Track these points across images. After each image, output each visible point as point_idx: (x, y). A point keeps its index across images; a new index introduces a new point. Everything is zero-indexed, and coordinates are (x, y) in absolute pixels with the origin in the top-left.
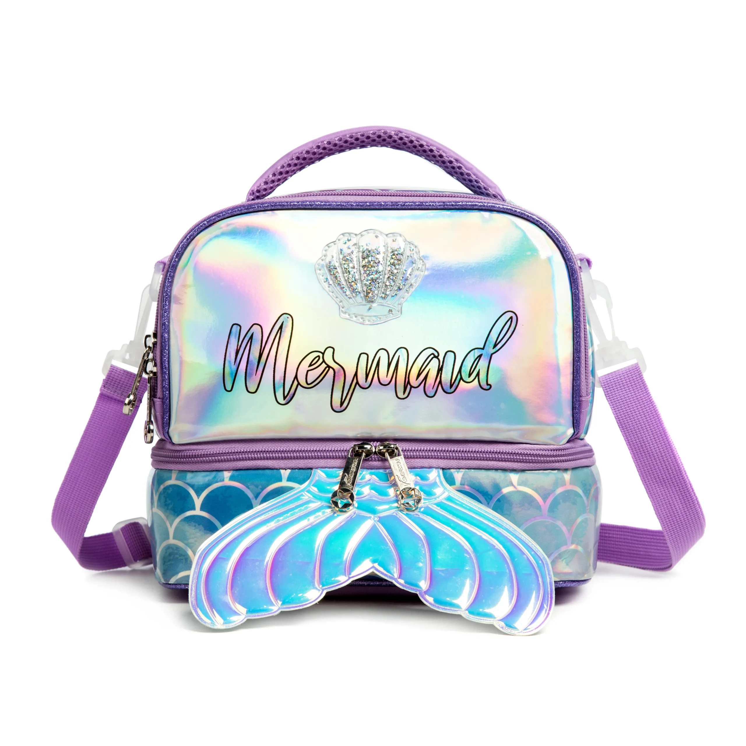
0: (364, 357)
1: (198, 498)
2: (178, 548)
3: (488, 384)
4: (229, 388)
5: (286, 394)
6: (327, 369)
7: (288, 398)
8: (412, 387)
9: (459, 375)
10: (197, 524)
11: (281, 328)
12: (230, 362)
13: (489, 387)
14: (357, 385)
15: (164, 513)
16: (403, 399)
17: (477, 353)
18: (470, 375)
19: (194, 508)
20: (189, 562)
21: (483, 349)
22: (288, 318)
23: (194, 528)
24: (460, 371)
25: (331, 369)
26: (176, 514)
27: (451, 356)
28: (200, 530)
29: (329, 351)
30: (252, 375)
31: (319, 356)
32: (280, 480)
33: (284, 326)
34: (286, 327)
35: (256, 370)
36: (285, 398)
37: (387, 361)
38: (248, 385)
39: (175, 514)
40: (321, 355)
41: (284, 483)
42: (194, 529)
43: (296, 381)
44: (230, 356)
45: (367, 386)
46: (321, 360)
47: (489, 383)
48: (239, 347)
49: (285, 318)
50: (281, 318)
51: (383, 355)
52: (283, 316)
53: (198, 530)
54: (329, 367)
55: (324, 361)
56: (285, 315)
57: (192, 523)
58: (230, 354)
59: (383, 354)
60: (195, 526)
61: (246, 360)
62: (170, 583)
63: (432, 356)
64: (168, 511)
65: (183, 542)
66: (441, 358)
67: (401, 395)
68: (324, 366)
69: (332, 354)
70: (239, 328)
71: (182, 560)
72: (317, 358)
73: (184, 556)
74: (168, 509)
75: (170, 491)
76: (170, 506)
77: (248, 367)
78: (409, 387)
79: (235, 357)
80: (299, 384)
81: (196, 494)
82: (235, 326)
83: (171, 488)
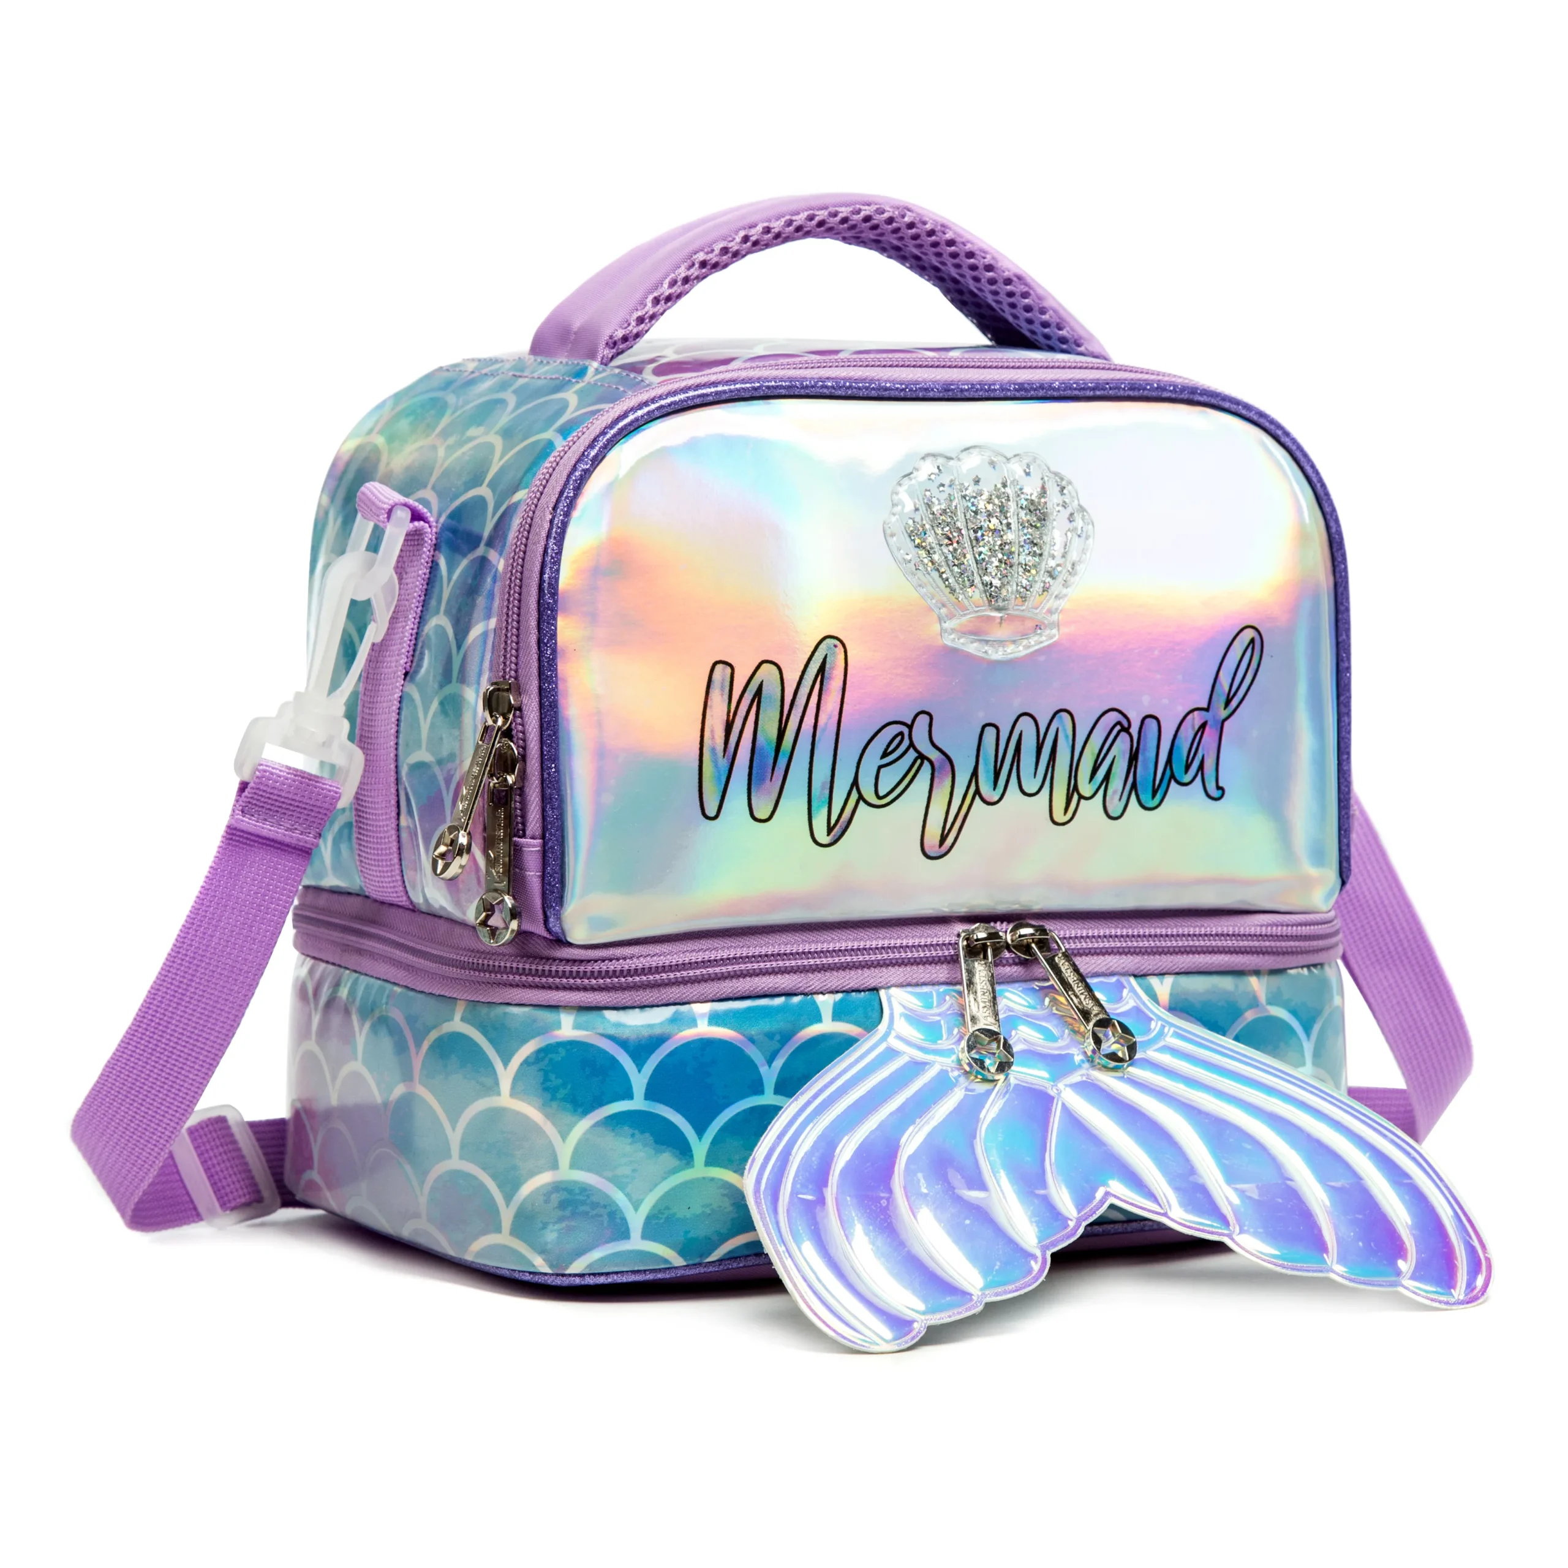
0: (990, 733)
1: (639, 1071)
2: (585, 1189)
3: (1219, 788)
4: (711, 811)
5: (833, 822)
6: (919, 761)
7: (837, 830)
8: (1081, 797)
9: (1168, 768)
10: (636, 1132)
11: (822, 670)
12: (713, 750)
13: (1220, 792)
14: (977, 797)
15: (543, 1108)
16: (1064, 824)
17: (1197, 719)
18: (1188, 767)
19: (628, 1095)
20: (618, 1221)
21: (1207, 710)
22: (835, 646)
23: (629, 1140)
24: (1169, 761)
25: (926, 763)
26: (580, 1110)
27: (1152, 724)
28: (645, 1145)
29: (922, 721)
30: (764, 780)
31: (901, 734)
32: (817, 1018)
33: (828, 666)
34: (832, 668)
35: (771, 767)
36: (830, 830)
37: (1035, 741)
38: (753, 802)
39: (575, 1111)
40: (906, 731)
41: (827, 1026)
42: (631, 1144)
43: (854, 792)
44: (713, 738)
45: (996, 798)
46: (906, 742)
47: (1221, 784)
48: (731, 714)
49: (829, 648)
50: (821, 646)
51: (1026, 726)
52: (825, 642)
53: (639, 1146)
54: (922, 757)
55: (912, 745)
56: (828, 641)
57: (626, 1128)
58: (712, 731)
59: (1026, 724)
60: (633, 1135)
61: (750, 745)
62: (568, 1272)
63: (1118, 728)
64: (554, 1104)
65: (601, 1175)
66: (1134, 730)
67: (1059, 816)
68: (912, 755)
69: (927, 729)
70: (729, 670)
71: (601, 1216)
72: (899, 738)
73: (605, 1207)
74: (553, 1098)
75: (557, 1058)
76: (563, 1092)
77: (755, 763)
78: (1076, 797)
79: (723, 738)
80: (861, 797)
81: (634, 1062)
82: (719, 667)
83: (561, 1050)
